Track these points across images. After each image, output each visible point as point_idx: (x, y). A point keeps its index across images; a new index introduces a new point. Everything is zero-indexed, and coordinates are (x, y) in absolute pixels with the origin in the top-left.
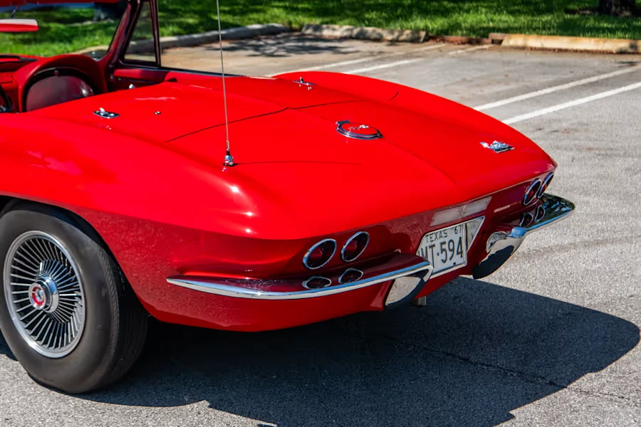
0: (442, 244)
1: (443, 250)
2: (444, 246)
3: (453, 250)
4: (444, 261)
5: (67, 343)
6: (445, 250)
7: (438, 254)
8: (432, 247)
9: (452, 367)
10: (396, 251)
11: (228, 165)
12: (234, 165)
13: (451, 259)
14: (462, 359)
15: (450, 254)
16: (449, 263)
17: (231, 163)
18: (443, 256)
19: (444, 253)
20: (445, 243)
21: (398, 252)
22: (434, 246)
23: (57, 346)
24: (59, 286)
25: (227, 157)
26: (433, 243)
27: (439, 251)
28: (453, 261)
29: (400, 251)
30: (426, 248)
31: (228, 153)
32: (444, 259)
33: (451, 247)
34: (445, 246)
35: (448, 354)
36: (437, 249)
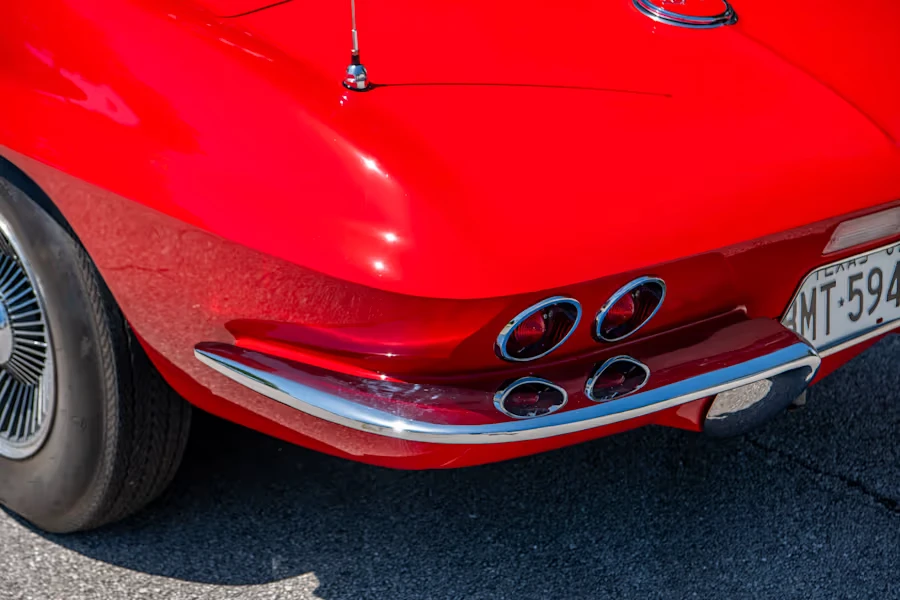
0: (853, 279)
1: (853, 293)
2: (857, 285)
3: (879, 291)
4: (853, 318)
5: (30, 433)
6: (859, 292)
7: (841, 303)
8: (827, 287)
9: (857, 522)
10: (738, 308)
11: (354, 88)
12: (370, 86)
13: (871, 311)
14: (883, 500)
15: (869, 300)
16: (867, 320)
17: (361, 85)
18: (852, 306)
19: (856, 298)
20: (859, 276)
21: (742, 311)
22: (833, 284)
23: (13, 433)
24: (14, 313)
25: (353, 68)
26: (830, 279)
27: (845, 295)
28: (876, 315)
29: (745, 309)
30: (814, 290)
31: (355, 60)
32: (855, 311)
33: (875, 284)
34: (861, 284)
35: (852, 484)
36: (840, 291)
